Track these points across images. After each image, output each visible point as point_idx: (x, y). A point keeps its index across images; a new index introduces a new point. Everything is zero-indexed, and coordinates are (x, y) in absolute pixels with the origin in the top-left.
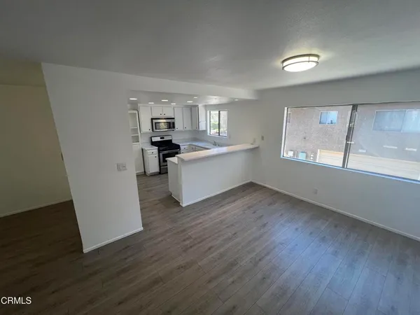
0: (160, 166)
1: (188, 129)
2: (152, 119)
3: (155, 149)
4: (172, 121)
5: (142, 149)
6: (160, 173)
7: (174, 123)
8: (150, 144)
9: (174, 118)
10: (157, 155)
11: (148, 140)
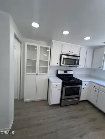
0: (61, 99)
1: (88, 67)
2: (61, 55)
3: (59, 82)
4: (78, 58)
5: (49, 80)
6: (60, 105)
7: (78, 61)
8: (55, 75)
9: (79, 57)
10: (60, 88)
11: (55, 72)
